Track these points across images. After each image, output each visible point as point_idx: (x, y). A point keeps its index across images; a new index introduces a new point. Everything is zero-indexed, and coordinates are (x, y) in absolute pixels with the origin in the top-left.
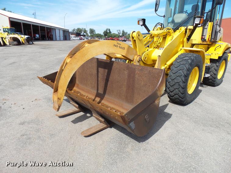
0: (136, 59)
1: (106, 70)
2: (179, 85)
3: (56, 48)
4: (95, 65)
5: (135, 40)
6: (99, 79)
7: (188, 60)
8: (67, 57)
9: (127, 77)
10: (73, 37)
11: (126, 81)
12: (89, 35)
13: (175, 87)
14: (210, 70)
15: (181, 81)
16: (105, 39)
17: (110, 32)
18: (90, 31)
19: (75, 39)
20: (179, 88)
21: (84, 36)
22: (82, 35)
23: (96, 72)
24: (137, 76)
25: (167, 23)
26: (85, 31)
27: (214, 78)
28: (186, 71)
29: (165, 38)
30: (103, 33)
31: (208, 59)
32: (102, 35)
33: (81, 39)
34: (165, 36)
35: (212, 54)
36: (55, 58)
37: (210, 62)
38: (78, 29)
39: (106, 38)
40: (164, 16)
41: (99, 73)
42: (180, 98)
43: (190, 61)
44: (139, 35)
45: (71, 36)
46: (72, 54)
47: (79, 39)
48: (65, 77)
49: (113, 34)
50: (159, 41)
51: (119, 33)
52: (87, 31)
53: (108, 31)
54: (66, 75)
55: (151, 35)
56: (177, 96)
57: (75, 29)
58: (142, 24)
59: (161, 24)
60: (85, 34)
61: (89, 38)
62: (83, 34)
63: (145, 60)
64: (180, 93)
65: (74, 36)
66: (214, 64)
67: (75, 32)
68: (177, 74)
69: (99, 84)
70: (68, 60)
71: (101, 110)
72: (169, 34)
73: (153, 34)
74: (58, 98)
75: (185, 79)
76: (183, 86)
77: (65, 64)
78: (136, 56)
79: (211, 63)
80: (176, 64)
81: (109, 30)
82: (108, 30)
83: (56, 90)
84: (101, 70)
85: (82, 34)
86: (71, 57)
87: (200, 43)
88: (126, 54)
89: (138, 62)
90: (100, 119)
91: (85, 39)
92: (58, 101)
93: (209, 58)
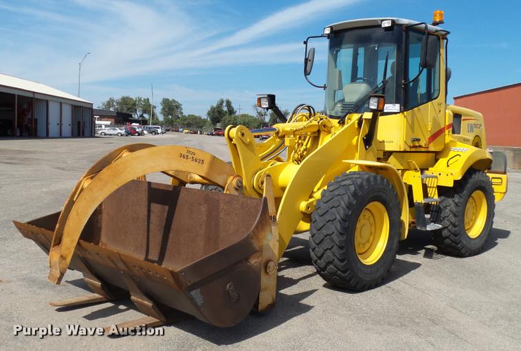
0: (231, 183)
1: (167, 208)
2: (332, 240)
3: (49, 161)
4: (144, 196)
5: (235, 145)
6: (152, 227)
7: (350, 187)
8: (85, 177)
9: (205, 219)
10: (106, 126)
11: (204, 228)
12: (161, 118)
13: (326, 245)
14: (442, 215)
15: (335, 231)
16: (212, 134)
17: (231, 111)
18: (163, 109)
19: (112, 132)
20: (332, 248)
21: (144, 122)
22: (136, 121)
23: (146, 213)
24: (222, 215)
25: (332, 103)
26: (147, 108)
27: (456, 235)
28: (344, 209)
29: (316, 138)
30: (209, 114)
31: (433, 187)
32: (205, 121)
33: (131, 133)
34: (316, 135)
35: (440, 174)
36: (45, 190)
37: (439, 195)
38: (125, 101)
39: (216, 130)
40: (325, 87)
41: (152, 215)
42: (339, 272)
43: (352, 188)
44: (243, 135)
45: (97, 122)
46: (95, 172)
47: (123, 132)
48: (77, 215)
49: (243, 116)
50: (305, 144)
51: (260, 114)
52: (155, 107)
53: (225, 109)
54: (79, 211)
55: (278, 133)
56: (331, 266)
57: (113, 101)
58: (267, 106)
59: (308, 107)
60: (146, 116)
61: (159, 131)
62: (141, 116)
63: (260, 188)
64: (336, 260)
65: (109, 123)
66: (449, 200)
67: (111, 109)
68: (328, 217)
69: (151, 240)
70: (86, 184)
71: (142, 269)
72: (326, 129)
73: (281, 130)
74: (62, 256)
75: (341, 226)
76: (340, 242)
77: (79, 190)
78: (231, 178)
79: (443, 198)
80: (327, 195)
81: (229, 103)
82: (224, 104)
83: (57, 242)
84: (156, 207)
85: (136, 117)
86: (92, 178)
87: (402, 150)
88: (208, 173)
89: (236, 189)
90: (146, 302)
91: (145, 132)
92: (60, 263)
93: (435, 186)
